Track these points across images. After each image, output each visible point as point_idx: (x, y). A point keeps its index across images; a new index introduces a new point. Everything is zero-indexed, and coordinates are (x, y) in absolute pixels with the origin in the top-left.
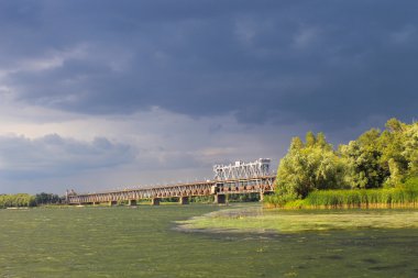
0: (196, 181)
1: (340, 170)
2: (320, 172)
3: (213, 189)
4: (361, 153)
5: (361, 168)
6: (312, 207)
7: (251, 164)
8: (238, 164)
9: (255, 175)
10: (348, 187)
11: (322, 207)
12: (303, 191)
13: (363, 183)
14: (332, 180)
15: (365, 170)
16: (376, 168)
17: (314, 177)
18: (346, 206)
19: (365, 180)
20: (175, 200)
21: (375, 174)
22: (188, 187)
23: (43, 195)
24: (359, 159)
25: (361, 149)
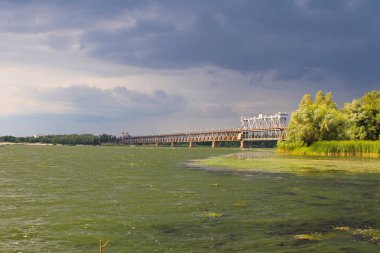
0: (227, 129)
1: (341, 124)
2: (324, 125)
3: (239, 136)
4: (363, 110)
5: (361, 123)
6: (315, 154)
7: (271, 117)
8: (260, 116)
9: (275, 126)
10: (348, 139)
11: (323, 154)
12: (309, 141)
13: (362, 135)
14: (334, 133)
15: (365, 125)
16: (374, 124)
17: (319, 128)
18: (343, 154)
19: (365, 134)
20: (209, 144)
21: (373, 128)
22: (219, 133)
23: (105, 135)
24: (361, 115)
25: (363, 107)
